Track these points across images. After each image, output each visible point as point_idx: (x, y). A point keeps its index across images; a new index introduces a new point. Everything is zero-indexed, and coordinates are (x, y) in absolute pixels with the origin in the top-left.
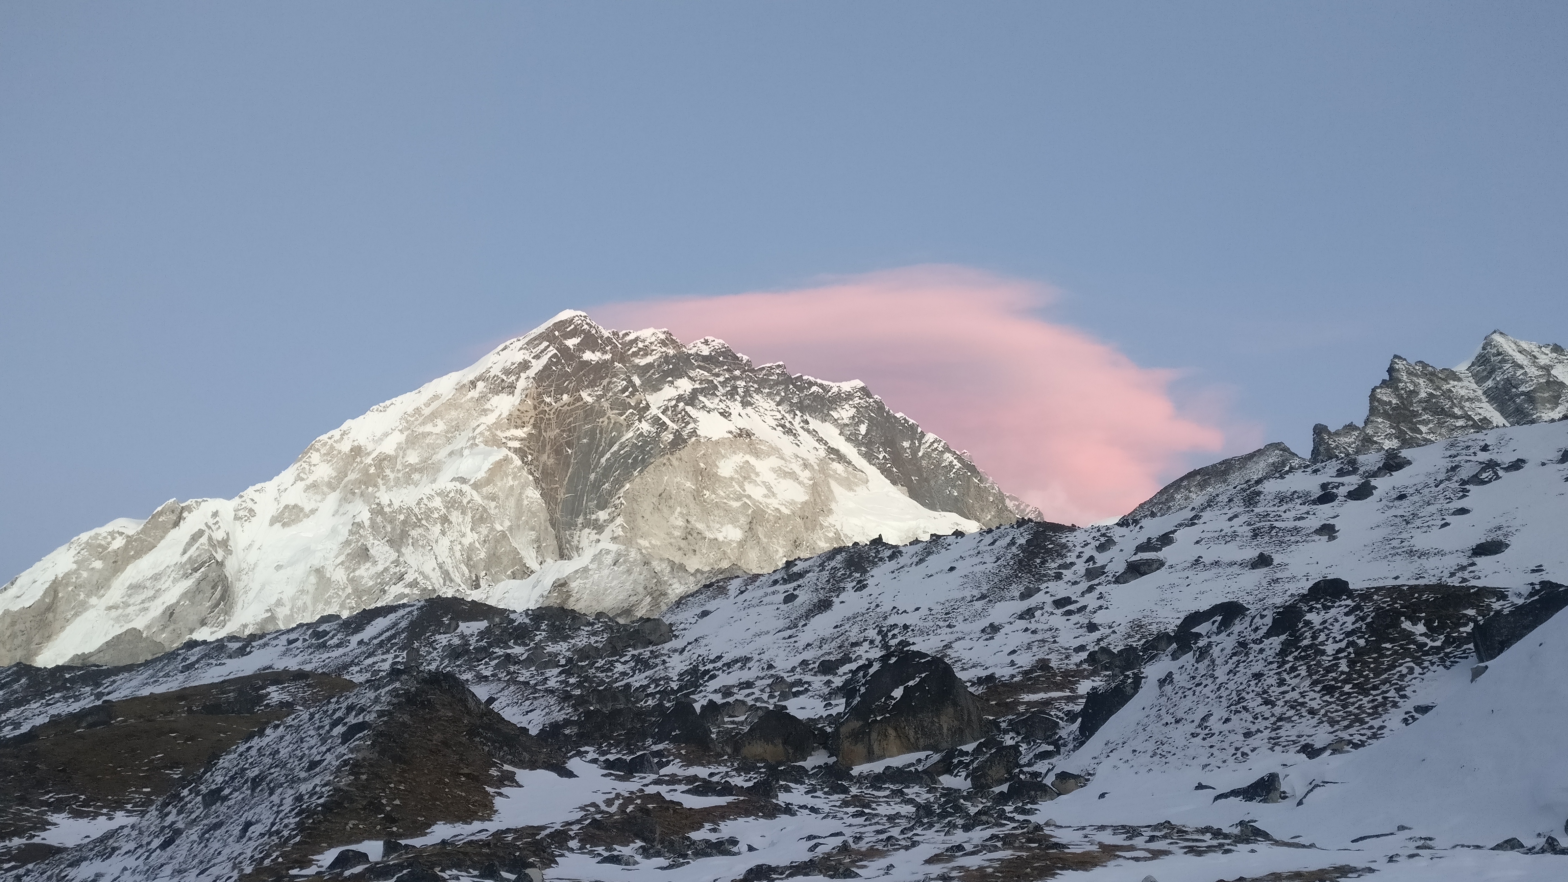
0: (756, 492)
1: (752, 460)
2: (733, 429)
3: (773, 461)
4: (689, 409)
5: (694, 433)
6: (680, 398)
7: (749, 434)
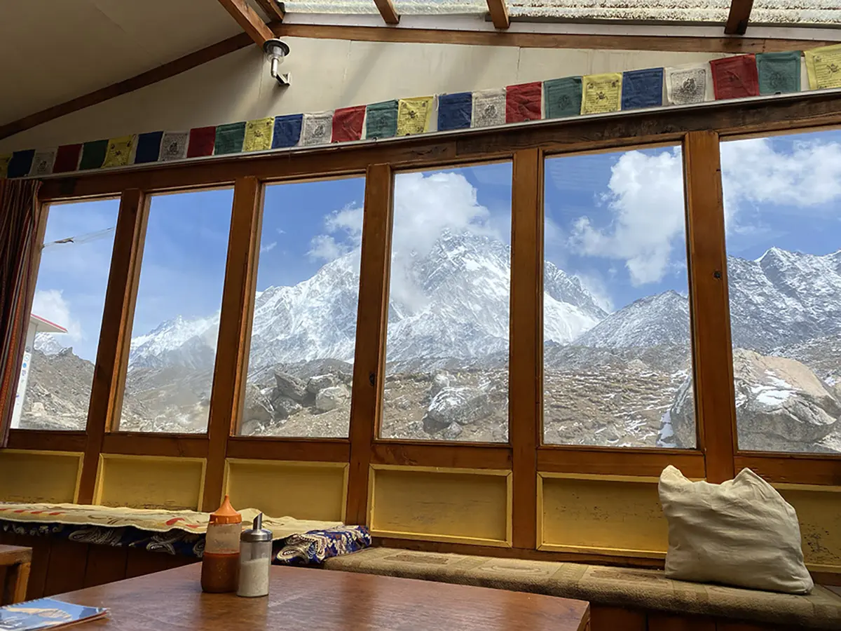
0: (487, 292)
1: (487, 279)
2: (480, 267)
3: (496, 280)
4: (463, 258)
5: (464, 268)
6: (460, 254)
7: (486, 269)
